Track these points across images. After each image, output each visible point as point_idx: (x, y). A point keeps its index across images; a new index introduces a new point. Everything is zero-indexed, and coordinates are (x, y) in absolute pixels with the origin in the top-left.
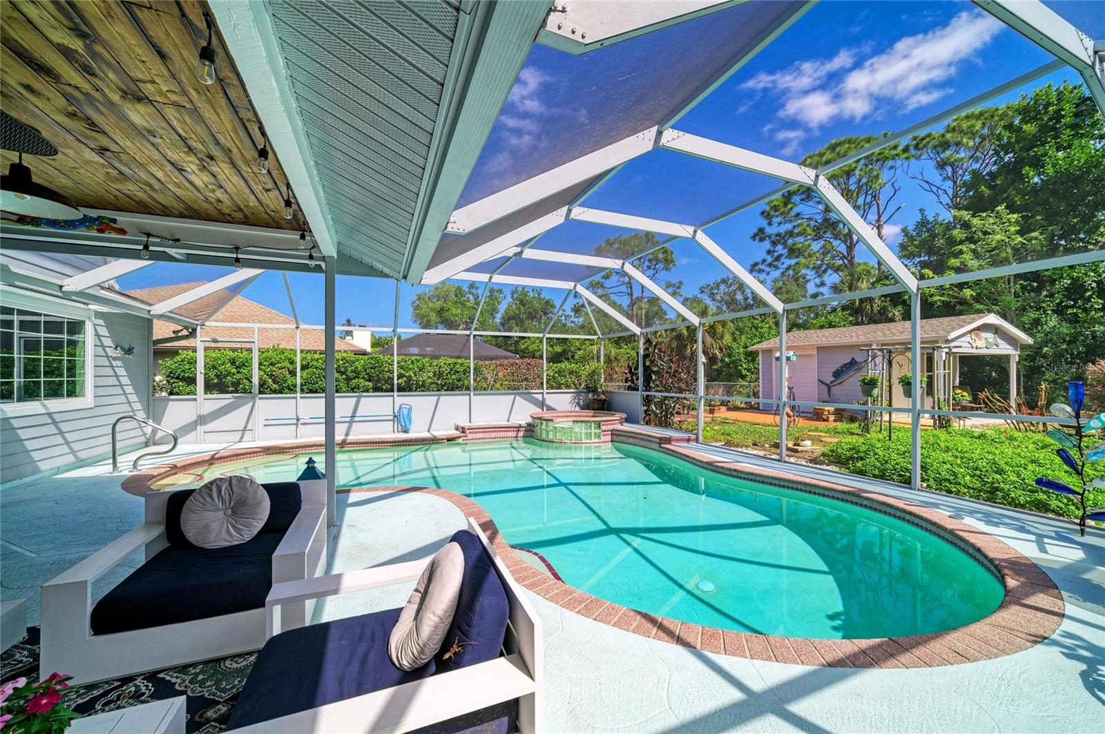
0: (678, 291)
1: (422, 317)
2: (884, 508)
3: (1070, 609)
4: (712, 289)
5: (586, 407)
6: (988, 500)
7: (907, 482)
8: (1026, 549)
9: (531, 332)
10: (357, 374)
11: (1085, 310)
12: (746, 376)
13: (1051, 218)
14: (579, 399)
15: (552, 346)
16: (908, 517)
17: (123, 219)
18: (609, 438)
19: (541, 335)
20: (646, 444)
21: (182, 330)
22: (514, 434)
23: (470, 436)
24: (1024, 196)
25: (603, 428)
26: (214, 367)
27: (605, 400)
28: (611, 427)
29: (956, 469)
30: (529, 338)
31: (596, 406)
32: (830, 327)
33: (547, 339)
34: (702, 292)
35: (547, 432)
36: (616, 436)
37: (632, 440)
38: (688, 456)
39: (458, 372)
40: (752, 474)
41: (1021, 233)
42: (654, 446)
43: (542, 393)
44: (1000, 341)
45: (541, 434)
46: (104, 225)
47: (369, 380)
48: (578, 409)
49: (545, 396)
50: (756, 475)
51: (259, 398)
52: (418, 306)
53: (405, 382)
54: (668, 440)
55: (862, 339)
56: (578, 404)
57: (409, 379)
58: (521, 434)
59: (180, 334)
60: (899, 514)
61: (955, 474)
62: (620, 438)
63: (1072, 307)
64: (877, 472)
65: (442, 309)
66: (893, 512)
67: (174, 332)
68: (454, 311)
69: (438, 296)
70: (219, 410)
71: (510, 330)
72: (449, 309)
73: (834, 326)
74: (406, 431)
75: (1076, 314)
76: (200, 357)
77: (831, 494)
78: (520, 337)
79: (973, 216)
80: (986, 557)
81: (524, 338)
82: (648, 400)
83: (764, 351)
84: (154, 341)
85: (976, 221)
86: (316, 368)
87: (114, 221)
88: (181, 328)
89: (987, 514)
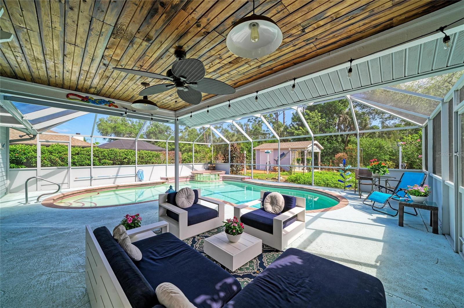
0: (222, 126)
1: (103, 130)
2: (309, 190)
3: (349, 201)
4: (232, 126)
5: (208, 169)
6: (327, 186)
7: (311, 184)
8: (338, 194)
9: (161, 139)
10: (105, 157)
11: (332, 140)
12: (248, 158)
13: (326, 114)
14: (205, 166)
15: (171, 146)
16: (315, 191)
17: (117, 102)
18: (222, 179)
19: (166, 141)
20: (236, 180)
21: (25, 135)
22: (185, 180)
23: (170, 181)
24: (321, 108)
25: (220, 176)
26: (25, 154)
27: (215, 167)
28: (222, 176)
29: (320, 181)
30: (160, 142)
31: (212, 169)
32: (274, 142)
33: (168, 142)
34: (228, 127)
35: (200, 178)
36: (224, 178)
37: (230, 180)
38: (253, 183)
39: (150, 156)
40: (275, 186)
41: (321, 119)
42: (239, 181)
43: (193, 164)
44: (317, 148)
45: (197, 179)
46: (111, 104)
47: (110, 160)
48: (204, 170)
49: (194, 165)
50: (276, 186)
51: (72, 168)
52: (100, 124)
53: (127, 161)
54: (244, 178)
55: (286, 147)
56: (205, 168)
57: (129, 159)
58: (188, 180)
59: (23, 138)
60: (312, 191)
61: (320, 182)
62: (226, 179)
63: (330, 139)
64: (303, 183)
65: (115, 127)
66: (311, 191)
67: (20, 136)
68: (121, 128)
69: (112, 120)
70: (48, 174)
71: (150, 138)
72: (119, 127)
73: (275, 142)
74: (140, 181)
75: (330, 141)
76: (39, 149)
77: (296, 189)
78: (155, 142)
79: (310, 112)
80: (333, 196)
81: (157, 142)
82: (232, 166)
83: (257, 150)
84: (10, 140)
85: (310, 114)
86: (84, 154)
87: (114, 103)
88: (25, 134)
89: (328, 189)
